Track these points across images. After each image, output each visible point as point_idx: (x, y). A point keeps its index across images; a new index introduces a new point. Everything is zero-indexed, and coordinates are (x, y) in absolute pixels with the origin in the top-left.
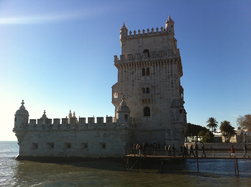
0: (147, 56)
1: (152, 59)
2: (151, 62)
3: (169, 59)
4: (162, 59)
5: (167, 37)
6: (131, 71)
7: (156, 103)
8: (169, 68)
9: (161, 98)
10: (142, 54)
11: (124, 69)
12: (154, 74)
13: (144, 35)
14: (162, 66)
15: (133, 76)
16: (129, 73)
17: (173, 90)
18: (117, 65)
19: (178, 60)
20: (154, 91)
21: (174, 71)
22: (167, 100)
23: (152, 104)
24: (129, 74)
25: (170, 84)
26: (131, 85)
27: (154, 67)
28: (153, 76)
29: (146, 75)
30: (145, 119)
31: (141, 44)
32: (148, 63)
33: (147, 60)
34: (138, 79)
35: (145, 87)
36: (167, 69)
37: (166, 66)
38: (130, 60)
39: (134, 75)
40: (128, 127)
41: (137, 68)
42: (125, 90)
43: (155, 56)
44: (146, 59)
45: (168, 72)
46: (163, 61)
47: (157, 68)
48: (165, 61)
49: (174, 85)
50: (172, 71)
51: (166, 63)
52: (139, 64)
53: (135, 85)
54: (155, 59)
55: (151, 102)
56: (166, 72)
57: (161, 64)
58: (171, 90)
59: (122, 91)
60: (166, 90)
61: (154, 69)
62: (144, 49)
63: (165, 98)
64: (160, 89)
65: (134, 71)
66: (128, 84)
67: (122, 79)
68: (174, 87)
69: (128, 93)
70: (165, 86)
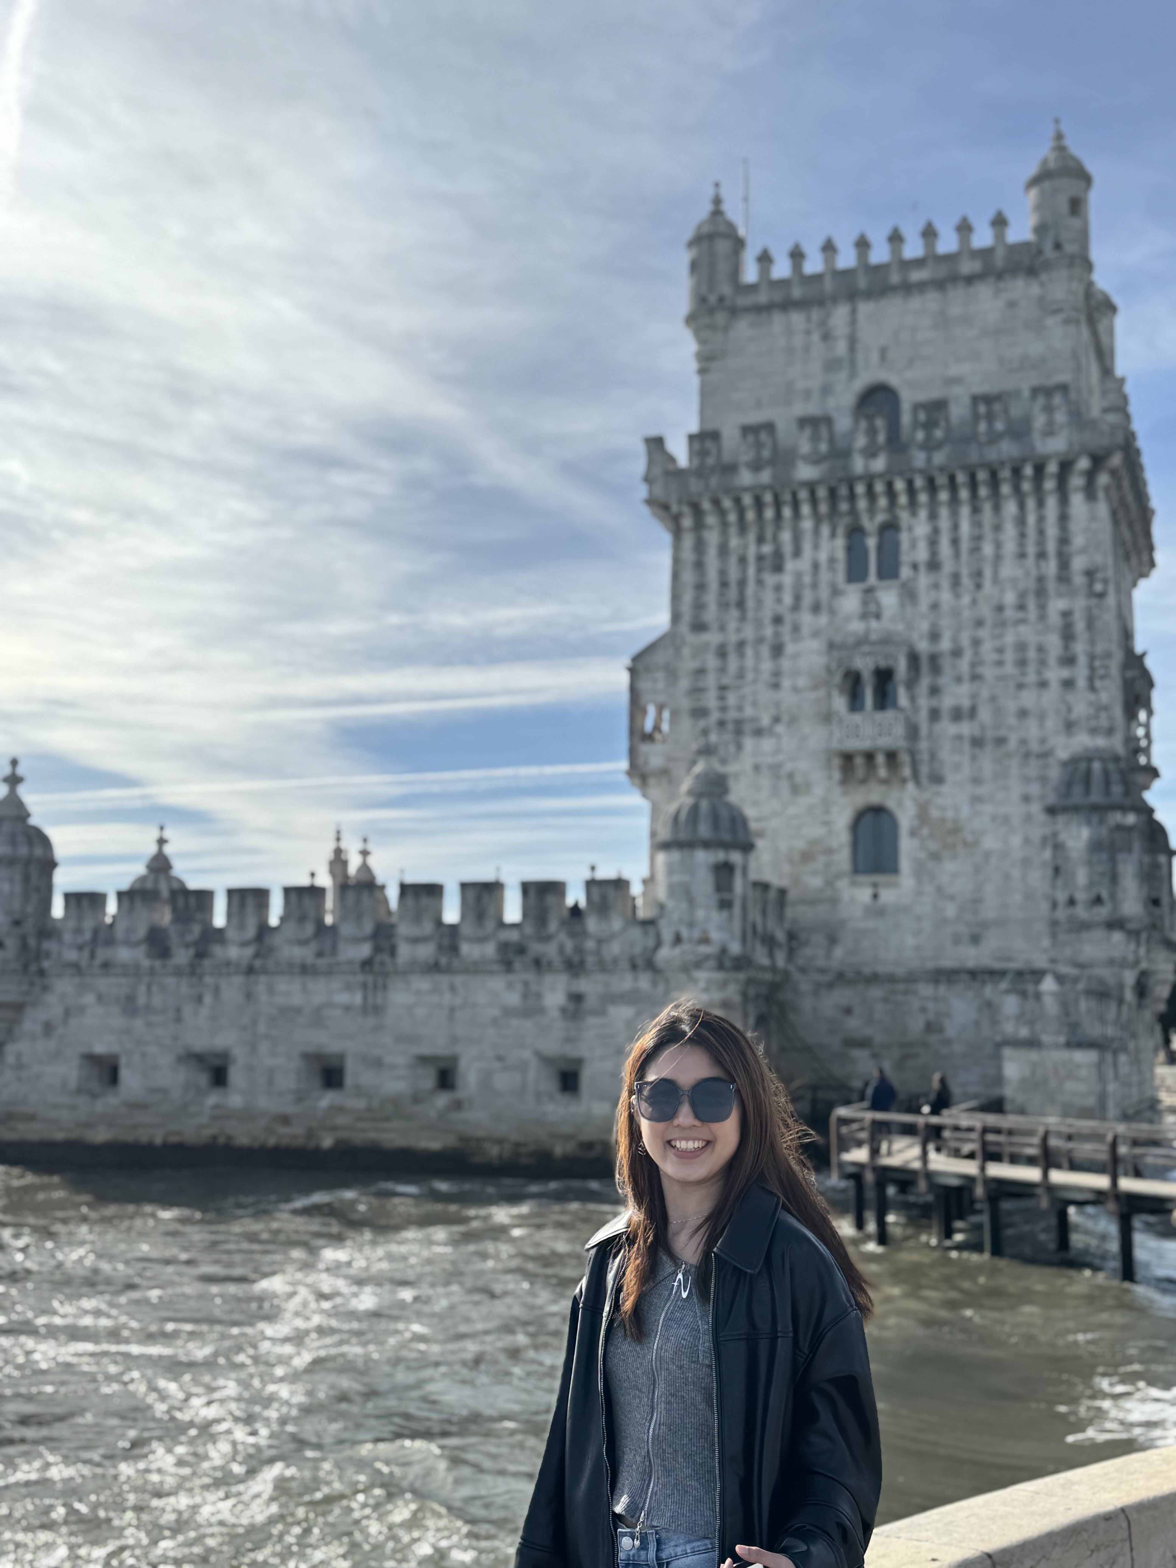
0: (881, 438)
1: (917, 460)
2: (910, 484)
4: (992, 454)
5: (1035, 290)
6: (767, 549)
7: (940, 781)
8: (1041, 519)
9: (977, 742)
10: (843, 423)
11: (712, 538)
12: (934, 565)
13: (862, 282)
14: (997, 508)
15: (778, 588)
16: (751, 559)
17: (1068, 684)
18: (667, 506)
19: (1116, 460)
20: (935, 691)
21: (1078, 541)
22: (1025, 756)
23: (911, 785)
24: (751, 571)
25: (1052, 640)
26: (765, 651)
27: (933, 516)
28: (924, 580)
29: (872, 579)
30: (864, 895)
31: (841, 348)
32: (890, 485)
34: (817, 609)
35: (865, 664)
36: (1031, 532)
37: (1022, 508)
38: (756, 466)
39: (787, 579)
40: (735, 948)
41: (807, 524)
42: (723, 688)
43: (939, 434)
44: (873, 456)
45: (1042, 555)
46: (1005, 474)
47: (956, 527)
48: (1015, 471)
49: (1080, 648)
50: (1064, 540)
51: (1026, 486)
52: (822, 492)
53: (790, 648)
55: (907, 772)
56: (1022, 555)
57: (983, 491)
58: (1055, 686)
59: (696, 691)
60: (1020, 686)
61: (936, 531)
62: (864, 379)
63: (1012, 744)
64: (975, 677)
65: (787, 548)
66: (741, 644)
67: (699, 606)
68: (1082, 660)
69: (740, 708)
70: (1009, 656)
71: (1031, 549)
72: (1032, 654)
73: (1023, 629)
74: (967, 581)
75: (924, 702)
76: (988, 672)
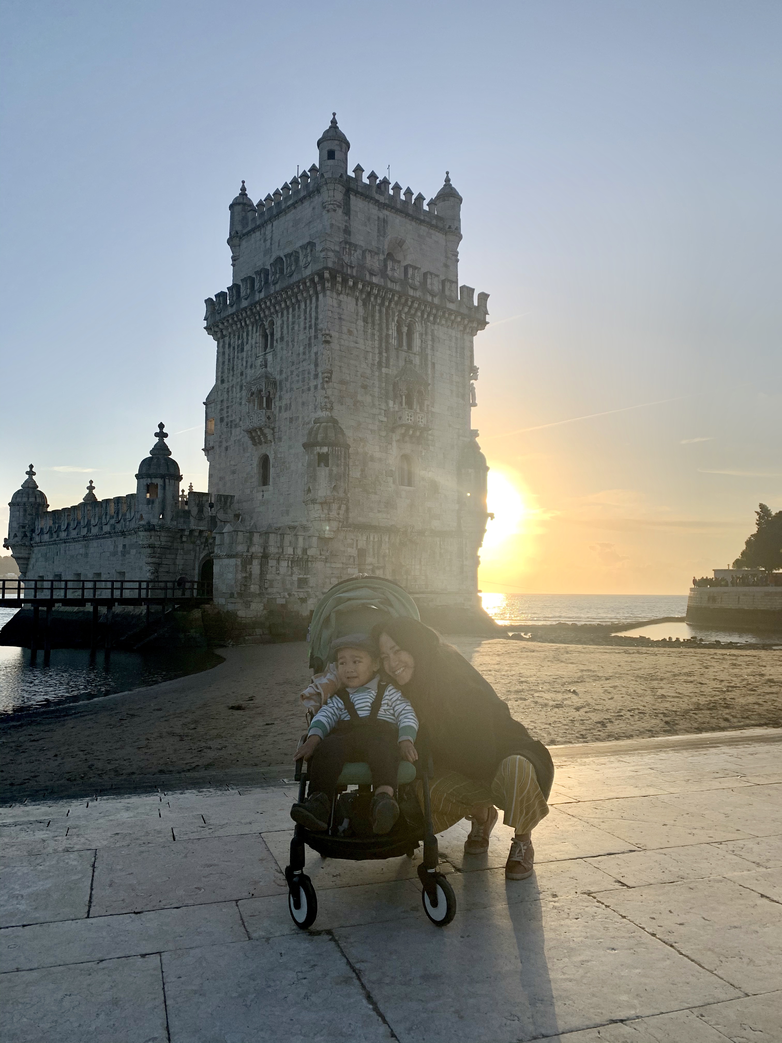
0: (263, 283)
1: (272, 290)
3: (305, 279)
4: (292, 281)
6: (240, 342)
7: (280, 439)
8: (311, 310)
9: (291, 420)
11: (227, 341)
12: (282, 338)
14: (299, 308)
15: (242, 359)
16: (236, 347)
17: (316, 387)
18: (211, 329)
19: (326, 274)
20: (281, 398)
21: (320, 317)
22: (303, 425)
23: (273, 443)
24: (236, 353)
25: (312, 366)
26: (238, 388)
27: (282, 315)
28: (279, 346)
29: (268, 348)
30: (260, 495)
31: (268, 244)
32: (265, 303)
33: (262, 295)
34: (251, 367)
35: (254, 389)
36: (308, 316)
37: (306, 306)
39: (244, 354)
41: (250, 328)
42: (228, 407)
43: (278, 276)
44: (260, 292)
45: (310, 327)
46: (296, 290)
47: (288, 318)
48: (298, 287)
49: (319, 369)
50: (317, 318)
52: (248, 313)
54: (278, 287)
55: (270, 437)
56: (305, 328)
57: (294, 301)
58: (312, 389)
59: (222, 410)
60: (303, 391)
61: (283, 323)
62: (274, 257)
63: (300, 419)
64: (291, 389)
65: (245, 340)
66: (232, 387)
67: (223, 372)
68: (320, 374)
69: (232, 416)
70: (300, 377)
71: (307, 325)
72: (306, 376)
73: (305, 364)
74: (290, 344)
75: (277, 403)
76: (295, 386)
